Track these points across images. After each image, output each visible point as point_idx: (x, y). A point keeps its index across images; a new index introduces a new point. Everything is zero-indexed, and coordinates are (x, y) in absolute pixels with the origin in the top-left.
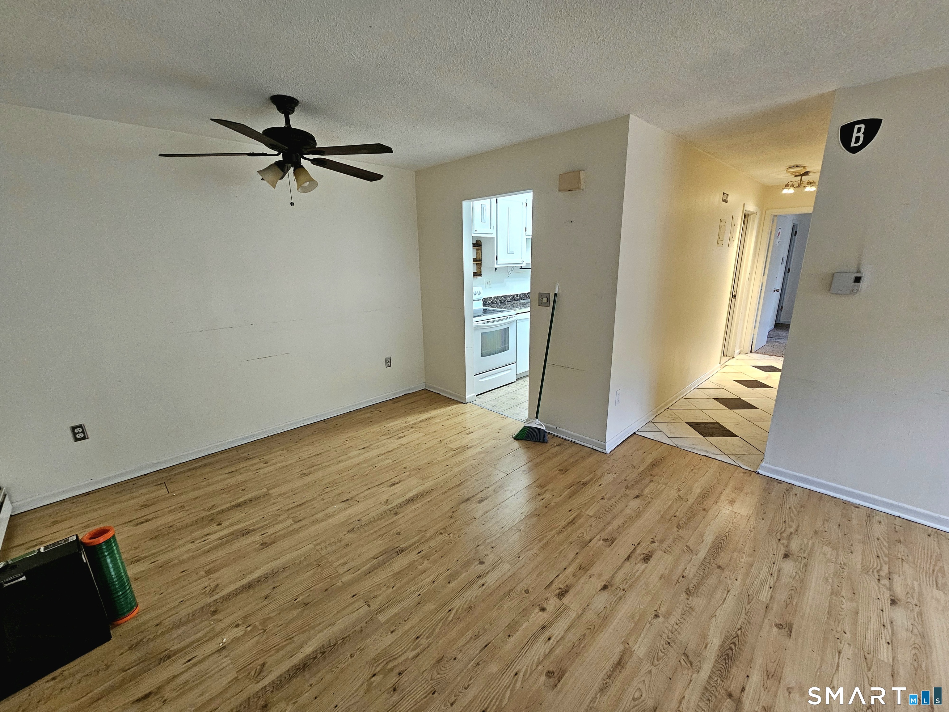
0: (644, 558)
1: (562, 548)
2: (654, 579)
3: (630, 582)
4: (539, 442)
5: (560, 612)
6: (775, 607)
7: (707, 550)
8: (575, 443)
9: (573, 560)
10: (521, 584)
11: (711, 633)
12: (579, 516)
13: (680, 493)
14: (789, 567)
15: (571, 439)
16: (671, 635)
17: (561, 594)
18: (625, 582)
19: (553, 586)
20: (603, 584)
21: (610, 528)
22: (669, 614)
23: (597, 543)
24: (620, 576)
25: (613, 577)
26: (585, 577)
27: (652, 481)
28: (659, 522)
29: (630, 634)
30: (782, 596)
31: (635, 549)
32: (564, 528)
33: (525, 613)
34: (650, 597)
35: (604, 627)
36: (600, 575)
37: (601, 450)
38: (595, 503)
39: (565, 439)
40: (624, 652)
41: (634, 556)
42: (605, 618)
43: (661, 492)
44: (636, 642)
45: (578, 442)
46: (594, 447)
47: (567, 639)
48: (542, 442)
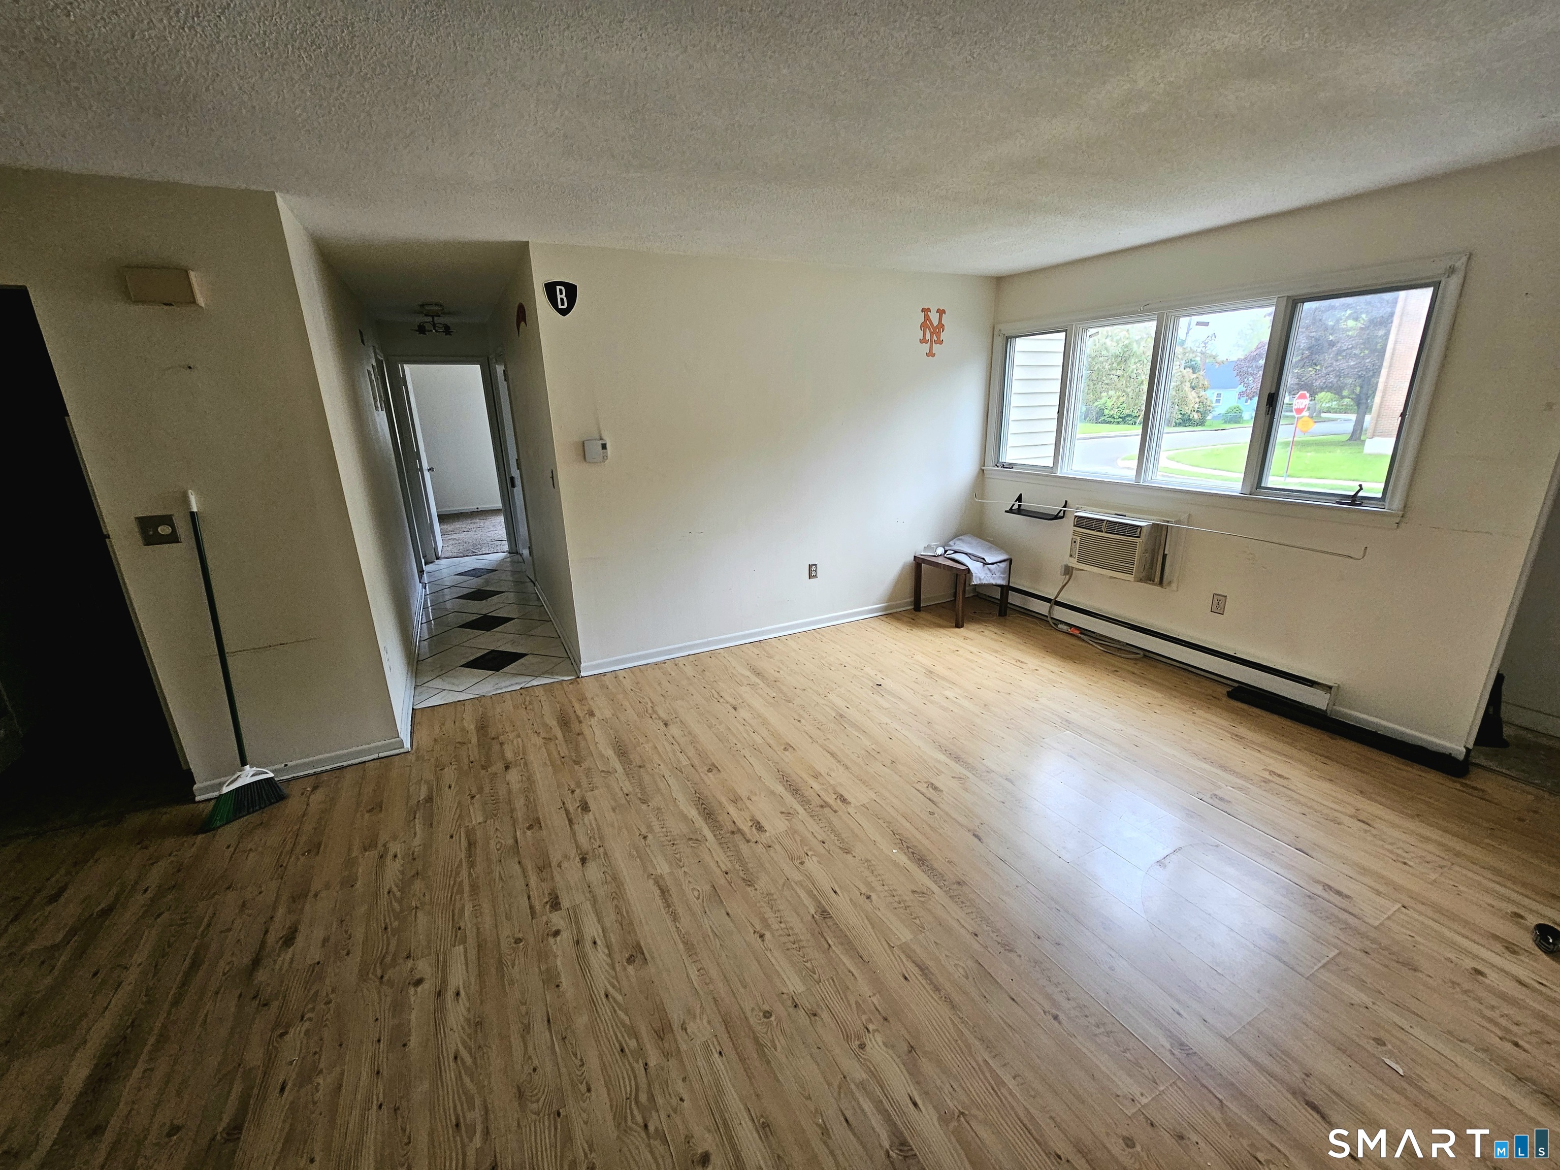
0: (582, 809)
1: (498, 874)
2: (610, 816)
3: (597, 836)
4: (271, 804)
5: (574, 917)
6: (696, 762)
7: (617, 761)
8: (341, 768)
9: (524, 871)
10: (502, 944)
11: (686, 812)
12: (470, 833)
13: (542, 735)
14: (674, 730)
15: (328, 767)
16: (669, 838)
17: (555, 904)
18: (592, 840)
19: (538, 907)
20: (578, 859)
21: (520, 814)
22: (650, 828)
23: (526, 838)
24: (583, 840)
25: (578, 847)
26: (555, 873)
27: (502, 744)
28: (555, 772)
29: (645, 869)
30: (691, 752)
31: (566, 810)
32: (470, 856)
33: (544, 955)
34: (624, 830)
35: (623, 885)
36: (566, 857)
37: (397, 751)
38: (471, 808)
39: (315, 774)
40: (657, 882)
41: (573, 816)
42: (615, 879)
43: (524, 746)
44: (654, 867)
45: (345, 764)
46: (381, 755)
47: (608, 925)
48: (277, 802)
